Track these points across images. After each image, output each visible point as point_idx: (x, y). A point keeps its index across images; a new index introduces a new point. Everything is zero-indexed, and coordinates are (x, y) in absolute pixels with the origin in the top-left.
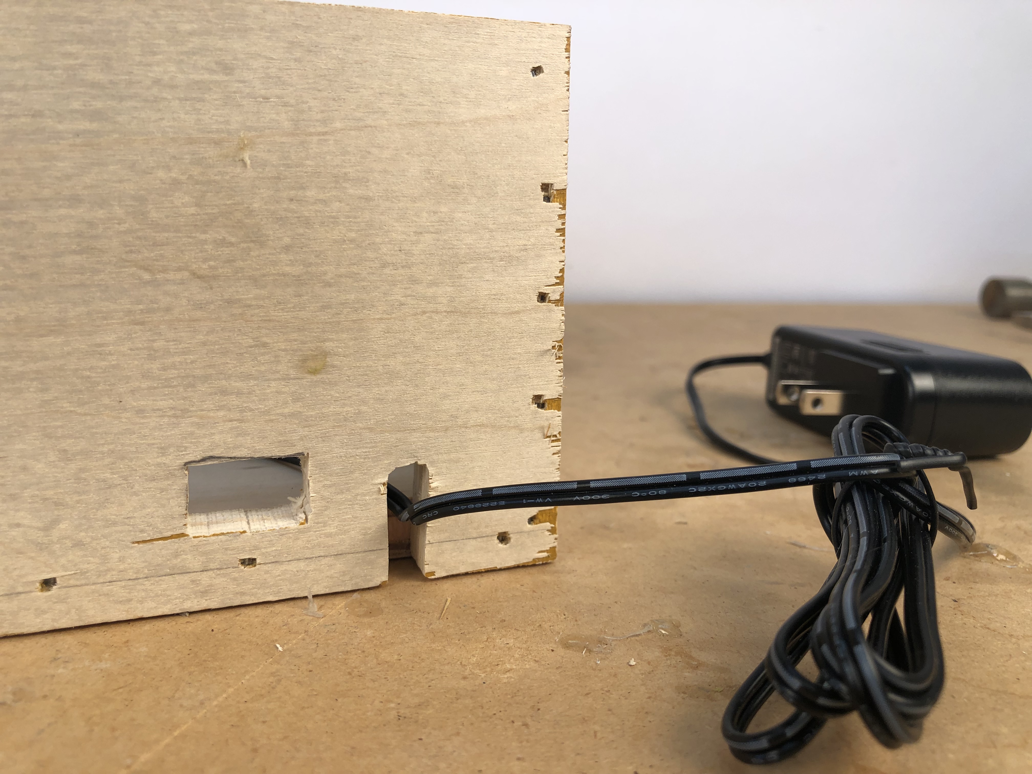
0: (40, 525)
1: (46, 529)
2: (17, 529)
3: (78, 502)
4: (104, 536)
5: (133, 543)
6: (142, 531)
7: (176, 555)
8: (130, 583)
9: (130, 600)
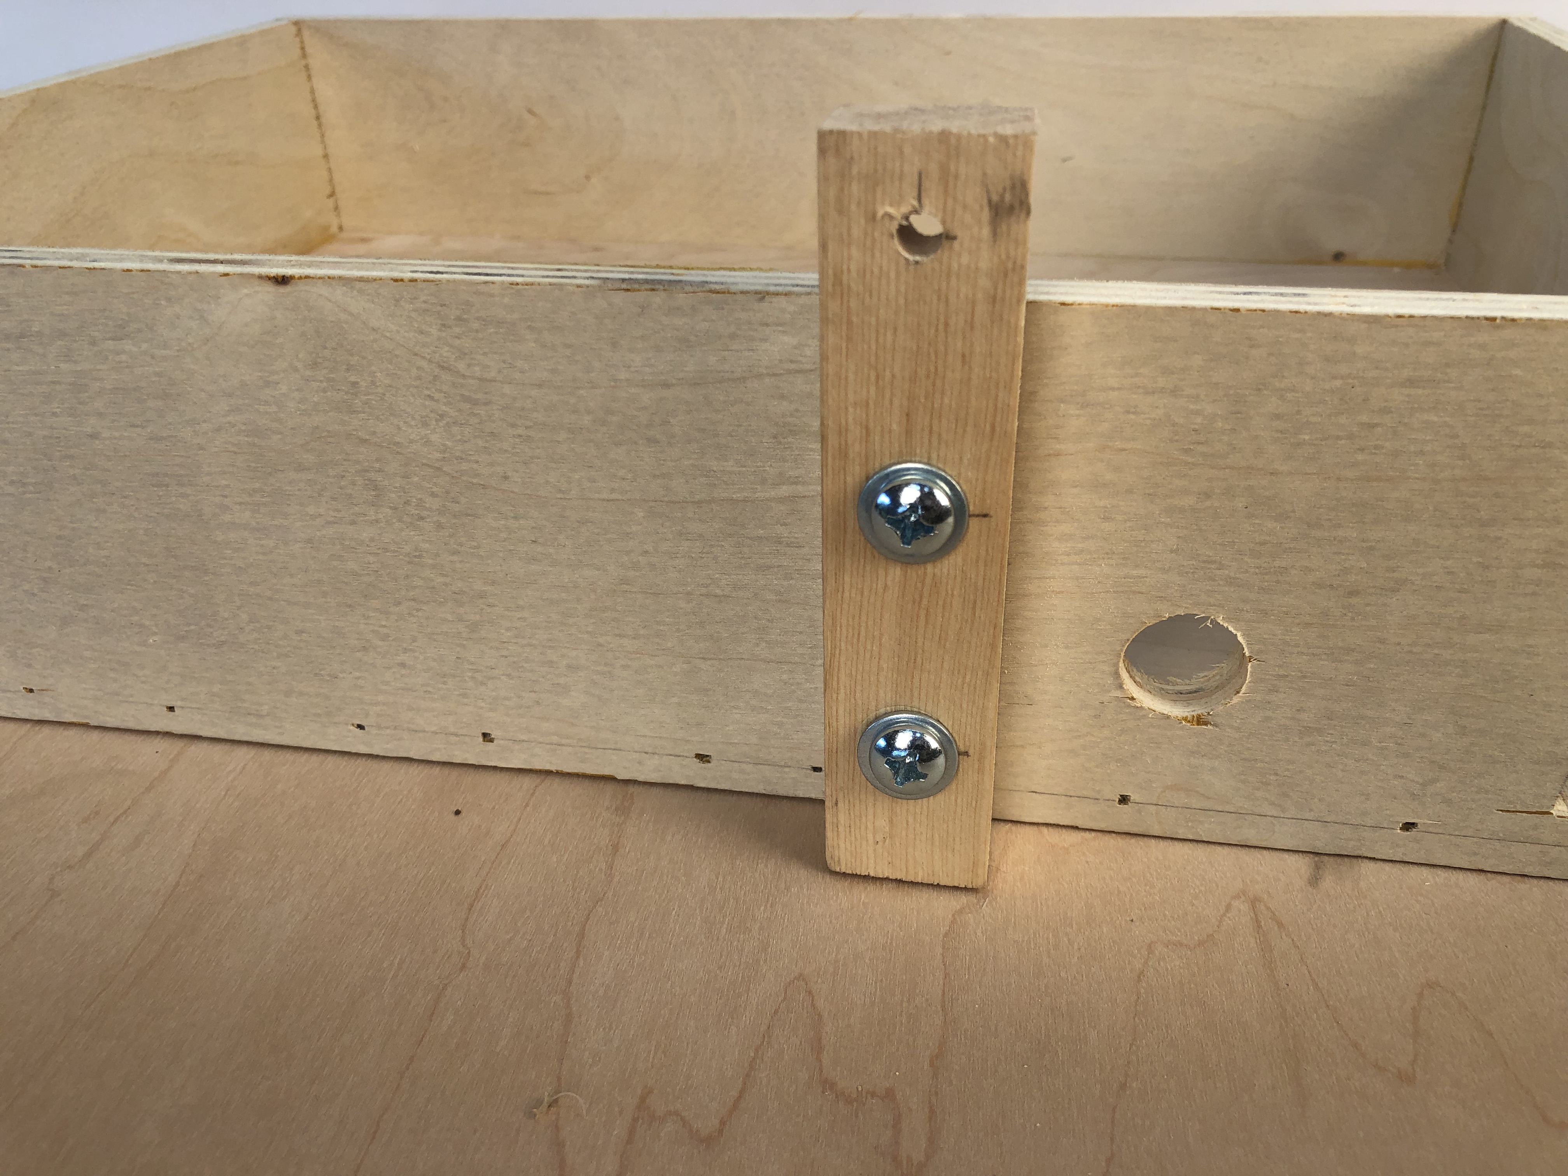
0: (1421, 781)
1: (1424, 785)
2: (1399, 780)
3: (1460, 768)
4: (1473, 800)
5: (1498, 810)
6: (1510, 802)
7: (1535, 827)
8: (1482, 840)
9: (1475, 854)
